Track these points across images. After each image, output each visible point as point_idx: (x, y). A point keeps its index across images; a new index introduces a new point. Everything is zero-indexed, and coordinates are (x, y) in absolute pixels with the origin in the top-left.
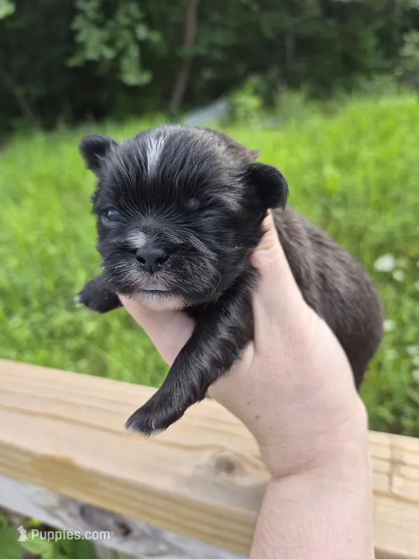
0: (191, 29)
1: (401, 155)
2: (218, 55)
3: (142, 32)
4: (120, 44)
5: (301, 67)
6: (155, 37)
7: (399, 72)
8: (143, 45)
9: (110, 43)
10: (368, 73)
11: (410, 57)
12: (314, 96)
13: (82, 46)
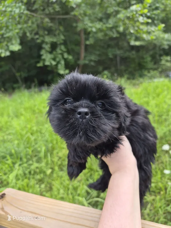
0: (83, 54)
1: (165, 102)
2: (92, 64)
3: (66, 56)
4: (58, 60)
5: (123, 67)
6: (70, 57)
7: (160, 70)
8: (65, 60)
9: (54, 59)
10: (149, 70)
11: (164, 65)
12: (128, 79)
13: (44, 60)
